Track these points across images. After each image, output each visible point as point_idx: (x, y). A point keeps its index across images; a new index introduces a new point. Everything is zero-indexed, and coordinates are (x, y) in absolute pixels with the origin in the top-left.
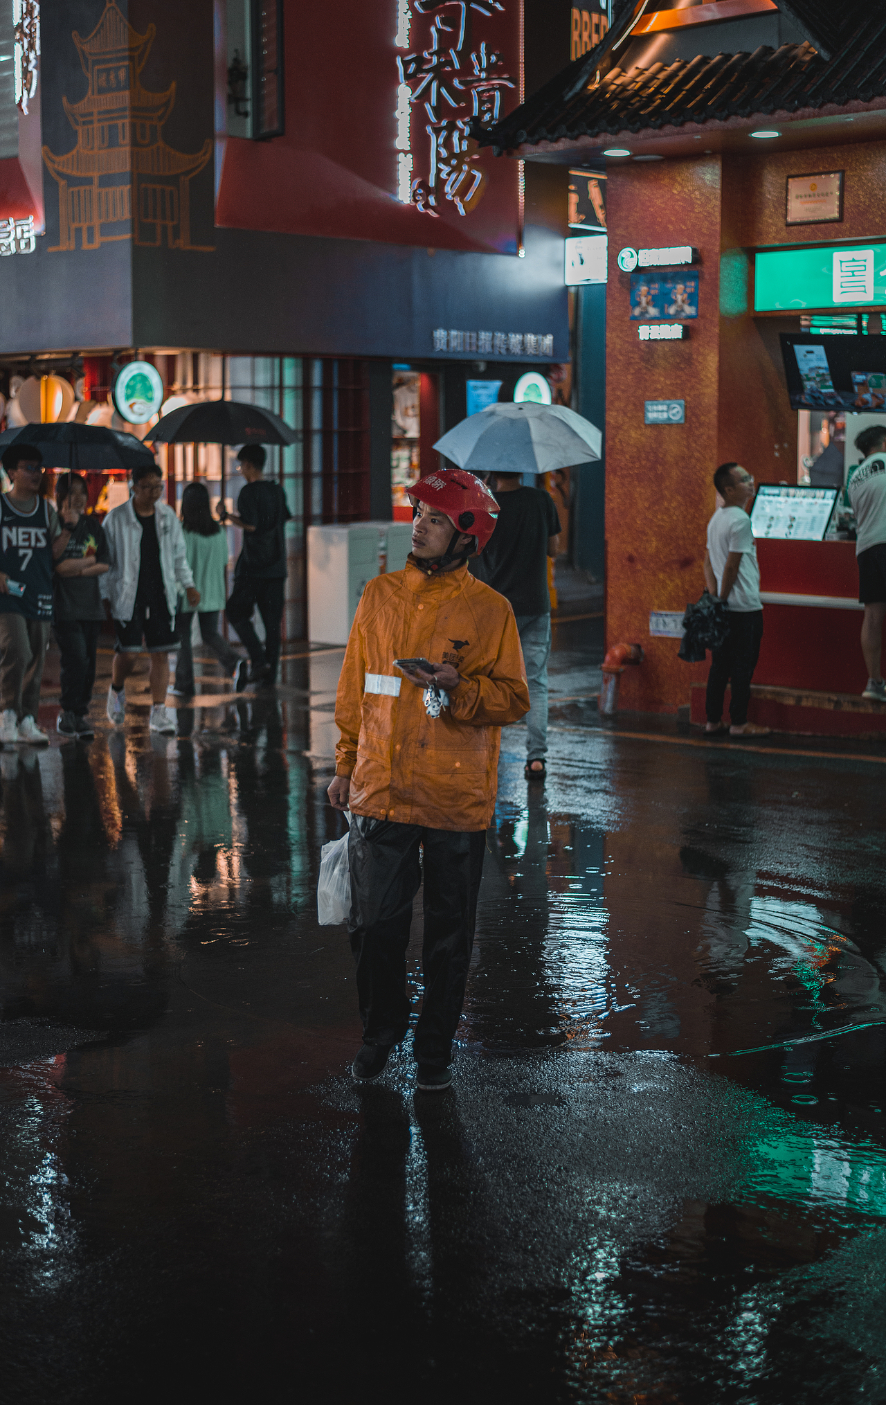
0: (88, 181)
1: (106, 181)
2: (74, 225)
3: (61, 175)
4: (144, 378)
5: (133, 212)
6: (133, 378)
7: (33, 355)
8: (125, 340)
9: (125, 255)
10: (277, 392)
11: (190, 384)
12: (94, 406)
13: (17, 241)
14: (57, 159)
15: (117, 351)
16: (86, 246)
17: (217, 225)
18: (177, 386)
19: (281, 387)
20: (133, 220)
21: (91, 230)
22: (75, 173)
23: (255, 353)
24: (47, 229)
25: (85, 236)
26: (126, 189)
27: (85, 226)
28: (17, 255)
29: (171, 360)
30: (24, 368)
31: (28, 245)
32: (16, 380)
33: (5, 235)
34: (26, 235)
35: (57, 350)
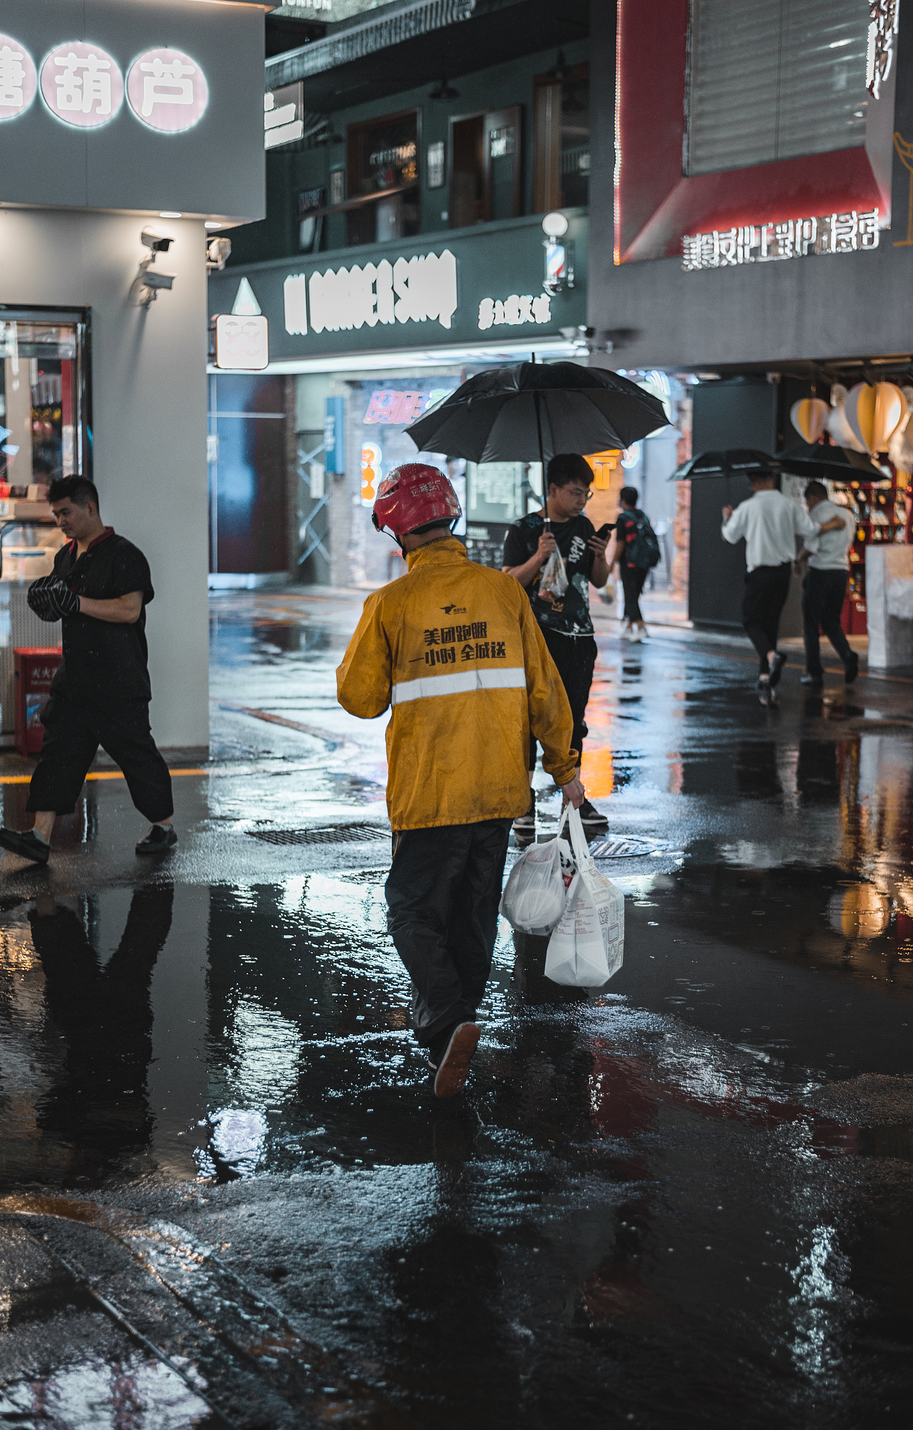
7: (866, 360)
13: (859, 235)
24: (893, 223)
28: (859, 252)
30: (854, 374)
31: (871, 241)
32: (838, 388)
33: (848, 230)
34: (870, 230)
35: (896, 354)
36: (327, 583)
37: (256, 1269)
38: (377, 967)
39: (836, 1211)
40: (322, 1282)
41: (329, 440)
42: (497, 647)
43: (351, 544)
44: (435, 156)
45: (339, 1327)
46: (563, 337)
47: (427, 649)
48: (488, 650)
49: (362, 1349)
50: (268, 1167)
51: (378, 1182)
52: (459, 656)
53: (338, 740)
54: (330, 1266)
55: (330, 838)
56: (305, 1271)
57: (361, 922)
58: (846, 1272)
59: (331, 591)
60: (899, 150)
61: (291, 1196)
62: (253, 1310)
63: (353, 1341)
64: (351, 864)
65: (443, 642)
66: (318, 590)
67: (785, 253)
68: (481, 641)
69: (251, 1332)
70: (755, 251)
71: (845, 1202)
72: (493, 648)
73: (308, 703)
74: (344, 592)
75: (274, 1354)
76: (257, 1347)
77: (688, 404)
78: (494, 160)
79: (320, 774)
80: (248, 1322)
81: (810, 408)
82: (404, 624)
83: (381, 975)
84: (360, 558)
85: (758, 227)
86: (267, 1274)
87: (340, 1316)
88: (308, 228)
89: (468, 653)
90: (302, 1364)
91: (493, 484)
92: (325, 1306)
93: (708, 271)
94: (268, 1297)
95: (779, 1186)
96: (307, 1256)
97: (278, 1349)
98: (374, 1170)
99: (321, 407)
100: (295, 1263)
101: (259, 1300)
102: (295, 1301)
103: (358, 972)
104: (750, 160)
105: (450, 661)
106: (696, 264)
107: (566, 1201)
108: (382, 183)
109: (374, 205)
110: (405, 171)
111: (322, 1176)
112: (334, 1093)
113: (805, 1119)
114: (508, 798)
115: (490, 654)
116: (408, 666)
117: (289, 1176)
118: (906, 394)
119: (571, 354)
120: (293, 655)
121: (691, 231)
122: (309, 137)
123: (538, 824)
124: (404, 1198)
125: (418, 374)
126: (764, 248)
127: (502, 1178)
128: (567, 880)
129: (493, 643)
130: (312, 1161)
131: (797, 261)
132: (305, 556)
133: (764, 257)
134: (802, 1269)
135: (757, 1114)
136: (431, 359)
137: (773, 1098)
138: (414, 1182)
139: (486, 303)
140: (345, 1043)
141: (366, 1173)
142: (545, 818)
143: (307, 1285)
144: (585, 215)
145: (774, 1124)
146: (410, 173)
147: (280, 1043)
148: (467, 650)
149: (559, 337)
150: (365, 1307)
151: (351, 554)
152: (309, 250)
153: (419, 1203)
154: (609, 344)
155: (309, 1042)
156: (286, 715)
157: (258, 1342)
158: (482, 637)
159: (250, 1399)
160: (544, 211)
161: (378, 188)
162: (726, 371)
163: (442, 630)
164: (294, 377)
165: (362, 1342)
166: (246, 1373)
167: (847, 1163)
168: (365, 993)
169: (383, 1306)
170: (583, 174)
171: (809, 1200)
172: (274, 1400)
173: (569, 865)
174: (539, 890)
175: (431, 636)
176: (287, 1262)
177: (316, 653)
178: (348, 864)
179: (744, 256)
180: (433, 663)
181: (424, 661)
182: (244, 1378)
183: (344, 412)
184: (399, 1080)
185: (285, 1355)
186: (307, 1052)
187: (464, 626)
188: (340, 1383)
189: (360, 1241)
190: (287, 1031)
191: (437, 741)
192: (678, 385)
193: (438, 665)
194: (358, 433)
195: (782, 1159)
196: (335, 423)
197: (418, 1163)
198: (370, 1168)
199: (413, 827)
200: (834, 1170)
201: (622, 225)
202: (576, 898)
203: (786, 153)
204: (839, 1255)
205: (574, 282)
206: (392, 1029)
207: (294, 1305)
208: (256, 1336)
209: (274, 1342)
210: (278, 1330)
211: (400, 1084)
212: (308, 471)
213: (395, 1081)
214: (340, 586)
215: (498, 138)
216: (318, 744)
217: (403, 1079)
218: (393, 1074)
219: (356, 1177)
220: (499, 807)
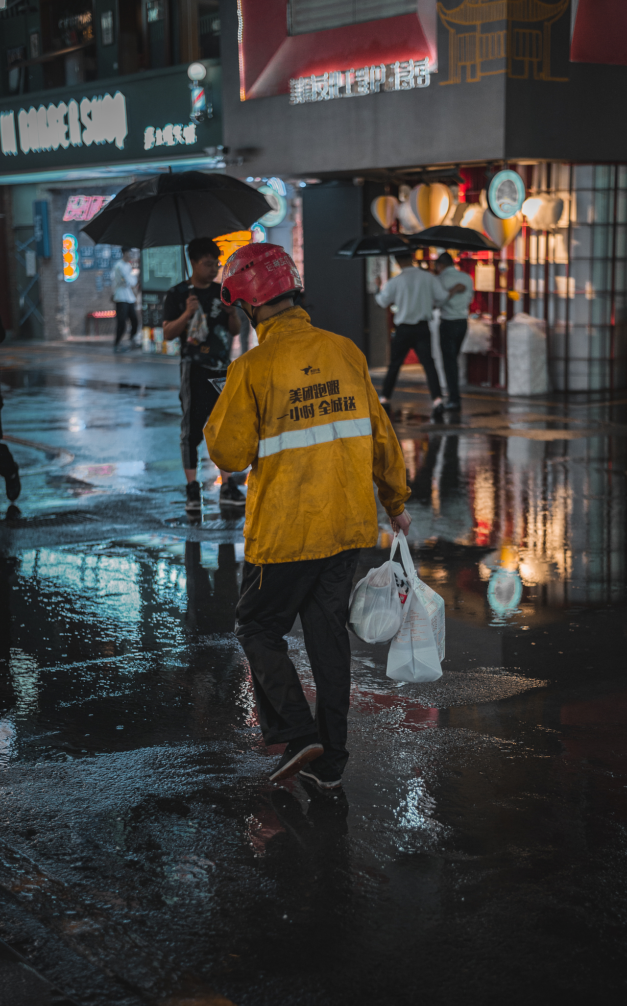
0: (473, 28)
1: (487, 28)
2: (460, 64)
3: (451, 24)
4: (510, 183)
5: (507, 52)
6: (503, 184)
7: (424, 167)
8: (498, 153)
9: (499, 86)
10: (612, 193)
11: (544, 187)
12: (468, 206)
13: (415, 77)
14: (448, 12)
15: (490, 162)
16: (469, 80)
17: (571, 61)
18: (534, 189)
19: (616, 189)
20: (507, 59)
21: (473, 67)
22: (464, 23)
23: (596, 162)
24: (439, 68)
25: (469, 72)
26: (502, 34)
27: (468, 64)
28: (416, 90)
29: (529, 169)
30: (416, 178)
31: (424, 81)
32: (404, 188)
33: (406, 74)
34: (423, 73)
35: (444, 162)
36: (42, 337)
37: (14, 832)
38: (92, 613)
39: (423, 767)
40: (62, 838)
41: (38, 233)
42: (349, 402)
43: (59, 310)
44: (106, 22)
45: (75, 868)
46: (206, 155)
47: (292, 406)
48: (341, 404)
49: (93, 883)
50: (18, 759)
51: (98, 765)
52: (317, 411)
53: (56, 452)
54: (67, 827)
55: (53, 523)
56: (49, 831)
57: (78, 581)
58: (431, 809)
59: (47, 344)
60: (442, 16)
61: (37, 778)
62: (13, 860)
63: (86, 877)
64: (69, 540)
65: (304, 400)
66: (36, 343)
67: (363, 91)
68: (335, 397)
69: (12, 876)
70: (342, 90)
71: (429, 760)
72: (346, 402)
73: (32, 426)
74: (54, 344)
75: (29, 890)
76: (17, 886)
77: (298, 201)
78: (150, 25)
79: (44, 477)
80: (9, 868)
81: (386, 203)
82: (272, 386)
83: (95, 619)
84: (66, 319)
85: (343, 72)
86: (22, 835)
87: (77, 860)
88: (14, 75)
89: (325, 409)
90: (50, 896)
91: (160, 263)
92: (64, 854)
93: (308, 104)
94: (24, 850)
95: (383, 752)
96: (50, 821)
97: (32, 887)
98: (96, 756)
99: (30, 208)
100: (41, 826)
101: (17, 853)
102: (44, 853)
103: (78, 617)
104: (336, 23)
105: (310, 416)
106: (299, 100)
107: (233, 771)
108: (68, 42)
109: (62, 59)
110: (85, 33)
111: (59, 763)
112: (64, 704)
113: (400, 704)
114: (363, 531)
115: (343, 408)
116: (275, 421)
117: (35, 764)
118: (453, 191)
119: (212, 166)
120: (20, 391)
121: (295, 76)
122: (12, 8)
123: (202, 507)
124: (119, 776)
125: (101, 183)
126: (348, 87)
127: (188, 757)
128: (403, 598)
129: (345, 398)
130: (51, 753)
131: (372, 96)
132: (25, 319)
133: (349, 93)
134: (401, 808)
135: (366, 703)
136: (110, 172)
137: (377, 692)
138: (125, 764)
139: (150, 130)
140: (71, 668)
141: (90, 759)
142: (208, 502)
143: (51, 840)
144: (218, 64)
145: (378, 710)
146: (89, 34)
147: (23, 671)
148: (325, 405)
149: (203, 155)
150: (94, 853)
151: (59, 316)
152: (17, 92)
153: (129, 778)
154: (240, 159)
155: (44, 669)
156: (17, 435)
157: (18, 882)
158: (336, 393)
159: (13, 922)
160: (189, 63)
161: (65, 46)
162: (326, 177)
163: (303, 389)
164: (11, 187)
165: (93, 878)
166: (9, 905)
167: (430, 733)
168: (83, 632)
169: (107, 852)
170: (217, 34)
171: (405, 761)
172: (31, 922)
173: (403, 584)
174: (383, 611)
175: (295, 395)
176: (36, 824)
177: (35, 389)
178: (66, 540)
179: (334, 93)
180: (298, 419)
181: (289, 416)
182: (8, 908)
183: (48, 213)
184: (111, 692)
185: (37, 890)
186: (43, 676)
187: (320, 385)
188: (78, 907)
189: (87, 807)
190: (28, 662)
191: (302, 487)
192: (291, 188)
193: (302, 420)
194: (60, 228)
195: (384, 733)
196: (41, 220)
197: (128, 750)
198: (93, 756)
199: (279, 561)
200: (421, 739)
201: (246, 72)
202: (411, 611)
203: (361, 17)
204: (426, 797)
205: (213, 113)
206: (104, 656)
207: (43, 855)
208: (16, 878)
209: (28, 882)
210: (31, 873)
211: (112, 695)
212: (24, 257)
213: (108, 693)
214: (52, 339)
215: (153, 8)
216: (41, 456)
217: (114, 692)
218: (106, 689)
219: (82, 762)
220: (355, 538)
